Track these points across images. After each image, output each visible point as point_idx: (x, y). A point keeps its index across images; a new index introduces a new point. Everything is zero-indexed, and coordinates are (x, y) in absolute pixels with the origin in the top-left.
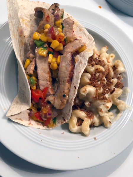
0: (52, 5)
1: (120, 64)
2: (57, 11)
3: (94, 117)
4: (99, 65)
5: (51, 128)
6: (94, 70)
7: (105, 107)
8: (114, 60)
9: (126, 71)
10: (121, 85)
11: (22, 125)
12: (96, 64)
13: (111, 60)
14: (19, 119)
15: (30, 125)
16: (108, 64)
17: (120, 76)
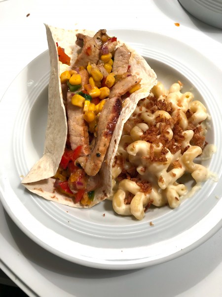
3: (153, 190)
4: (163, 110)
5: (87, 207)
6: (154, 119)
7: (171, 174)
8: (191, 101)
11: (42, 198)
12: (159, 109)
13: (185, 101)
14: (39, 190)
15: (54, 200)
16: (179, 108)
17: (200, 127)
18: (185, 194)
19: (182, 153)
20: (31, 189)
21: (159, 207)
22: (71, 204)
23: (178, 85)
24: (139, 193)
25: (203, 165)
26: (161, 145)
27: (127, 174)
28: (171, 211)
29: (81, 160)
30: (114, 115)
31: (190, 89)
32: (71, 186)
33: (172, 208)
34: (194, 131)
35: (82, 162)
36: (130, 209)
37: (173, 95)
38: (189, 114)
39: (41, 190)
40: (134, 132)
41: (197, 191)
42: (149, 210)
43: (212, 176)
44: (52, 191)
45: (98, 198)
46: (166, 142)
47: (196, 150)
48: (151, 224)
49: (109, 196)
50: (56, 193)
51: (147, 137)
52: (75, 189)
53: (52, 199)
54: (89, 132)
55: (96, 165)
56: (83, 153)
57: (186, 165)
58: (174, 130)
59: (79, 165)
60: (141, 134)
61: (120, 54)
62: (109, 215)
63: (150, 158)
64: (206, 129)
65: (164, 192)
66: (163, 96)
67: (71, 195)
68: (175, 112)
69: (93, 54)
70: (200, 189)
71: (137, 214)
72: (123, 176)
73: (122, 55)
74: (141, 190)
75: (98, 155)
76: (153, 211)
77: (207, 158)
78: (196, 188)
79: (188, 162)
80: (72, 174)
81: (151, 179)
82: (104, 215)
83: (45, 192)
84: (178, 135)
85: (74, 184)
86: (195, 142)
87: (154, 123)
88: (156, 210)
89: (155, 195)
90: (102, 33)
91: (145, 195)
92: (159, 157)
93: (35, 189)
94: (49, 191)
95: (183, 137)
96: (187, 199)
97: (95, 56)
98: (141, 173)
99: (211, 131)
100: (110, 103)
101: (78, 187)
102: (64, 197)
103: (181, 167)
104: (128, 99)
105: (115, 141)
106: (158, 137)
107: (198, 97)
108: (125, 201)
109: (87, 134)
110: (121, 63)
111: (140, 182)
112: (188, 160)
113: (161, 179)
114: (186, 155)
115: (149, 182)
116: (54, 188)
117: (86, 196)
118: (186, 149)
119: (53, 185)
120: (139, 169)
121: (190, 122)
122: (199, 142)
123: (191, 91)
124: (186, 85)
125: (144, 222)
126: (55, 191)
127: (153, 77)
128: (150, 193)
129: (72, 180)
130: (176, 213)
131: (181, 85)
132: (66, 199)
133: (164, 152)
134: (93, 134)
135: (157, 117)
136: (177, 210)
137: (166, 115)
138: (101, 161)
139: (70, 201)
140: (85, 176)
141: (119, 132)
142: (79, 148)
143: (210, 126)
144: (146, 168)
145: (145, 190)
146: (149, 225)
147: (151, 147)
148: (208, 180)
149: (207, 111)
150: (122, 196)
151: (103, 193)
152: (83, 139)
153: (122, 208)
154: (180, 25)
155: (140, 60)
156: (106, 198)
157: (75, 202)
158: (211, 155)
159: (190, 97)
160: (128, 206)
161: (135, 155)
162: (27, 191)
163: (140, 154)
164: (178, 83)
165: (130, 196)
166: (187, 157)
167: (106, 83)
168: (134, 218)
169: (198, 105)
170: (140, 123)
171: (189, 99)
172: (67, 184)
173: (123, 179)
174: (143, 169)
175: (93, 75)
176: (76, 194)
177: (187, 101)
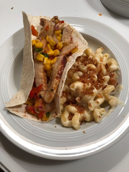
0: (53, 18)
3: (85, 112)
4: (92, 64)
5: (46, 122)
6: (86, 69)
7: (96, 102)
11: (18, 116)
12: (89, 63)
14: (16, 111)
15: (25, 117)
16: (101, 62)
17: (114, 74)
18: (105, 114)
19: (103, 89)
20: (11, 110)
21: (89, 122)
22: (36, 120)
23: (100, 49)
24: (77, 113)
25: (115, 97)
26: (90, 84)
27: (70, 102)
29: (42, 93)
30: (62, 66)
31: (108, 52)
32: (36, 109)
33: (97, 123)
34: (110, 76)
35: (42, 94)
36: (71, 123)
37: (98, 55)
38: (107, 66)
39: (18, 112)
40: (74, 76)
41: (112, 112)
42: (83, 123)
43: (121, 103)
44: (24, 112)
45: (52, 117)
46: (93, 82)
47: (111, 88)
48: (84, 132)
49: (58, 115)
50: (26, 113)
51: (82, 79)
52: (38, 111)
53: (24, 117)
54: (47, 77)
55: (51, 96)
56: (43, 89)
57: (105, 97)
58: (98, 76)
59: (40, 96)
60: (78, 78)
61: (66, 31)
62: (59, 127)
63: (84, 92)
64: (117, 75)
65: (92, 113)
66: (92, 56)
67: (36, 115)
68: (99, 65)
69: (50, 30)
70: (114, 111)
71: (76, 126)
72: (67, 103)
73: (67, 31)
74: (78, 112)
75: (52, 90)
76: (85, 124)
77: (118, 93)
78: (111, 110)
79: (107, 95)
80: (36, 102)
81: (84, 105)
82: (56, 127)
83: (20, 113)
84: (101, 79)
85: (37, 107)
86: (110, 83)
87: (86, 71)
88: (87, 124)
89: (87, 114)
90: (56, 18)
91: (81, 115)
92: (89, 92)
93: (13, 111)
94: (22, 112)
95: (103, 80)
97: (51, 32)
98: (78, 101)
99: (120, 77)
100: (60, 59)
101: (40, 109)
102: (32, 116)
103: (102, 98)
104: (70, 57)
105: (63, 81)
106: (89, 79)
107: (112, 56)
108: (68, 118)
109: (46, 78)
110: (67, 36)
111: (78, 106)
112: (107, 93)
113: (90, 105)
114: (106, 90)
115: (83, 106)
116: (25, 110)
117: (45, 115)
118: (105, 87)
120: (77, 99)
121: (107, 71)
122: (113, 83)
123: (108, 53)
124: (105, 49)
125: (80, 131)
126: (26, 112)
127: (86, 44)
128: (83, 113)
129: (36, 106)
130: (100, 125)
131: (102, 49)
132: (33, 117)
133: (92, 89)
134: (49, 78)
135: (88, 68)
136: (100, 124)
137: (93, 67)
138: (54, 94)
139: (35, 118)
140: (44, 103)
141: (65, 76)
142: (41, 86)
143: (119, 73)
144: (81, 98)
145: (81, 111)
146: (83, 133)
147: (84, 86)
148: (119, 106)
150: (66, 115)
151: (55, 113)
152: (43, 80)
153: (67, 122)
154: (102, 15)
155: (78, 35)
156: (57, 116)
157: (38, 119)
159: (108, 56)
160: (70, 121)
161: (74, 90)
162: (9, 112)
163: (77, 89)
164: (100, 48)
165: (71, 115)
166: (106, 92)
167: (57, 47)
168: (74, 128)
169: (113, 61)
170: (78, 71)
171: (107, 58)
172: (33, 108)
173: (68, 105)
174: (79, 99)
175: (50, 42)
176: (39, 114)
177: (106, 59)
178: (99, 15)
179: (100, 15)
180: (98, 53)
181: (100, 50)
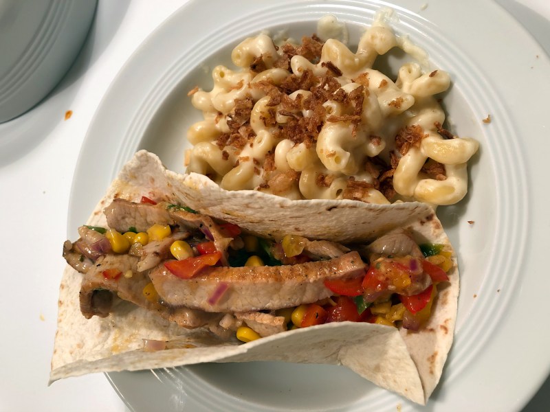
0: (68, 262)
1: (246, 48)
2: (87, 249)
3: (416, 124)
4: (250, 114)
5: (455, 259)
6: (267, 130)
7: (382, 91)
8: (232, 67)
9: (265, 29)
10: (311, 45)
11: (450, 354)
12: (248, 123)
13: (231, 78)
14: (432, 363)
15: (450, 326)
16: (245, 86)
17: (283, 47)
18: (418, 66)
19: (340, 74)
22: (453, 291)
23: (195, 96)
24: (422, 151)
25: (359, 41)
28: (456, 86)
31: (206, 72)
32: (418, 287)
33: (451, 85)
34: (290, 57)
36: (457, 166)
38: (257, 65)
39: (432, 358)
41: (412, 42)
43: (382, 18)
44: (431, 334)
45: (436, 236)
47: (333, 51)
48: (487, 121)
50: (432, 326)
52: (423, 279)
53: (450, 332)
57: (362, 65)
58: (289, 92)
62: (470, 213)
63: (355, 122)
64: (285, 40)
65: (419, 105)
67: (435, 288)
68: (253, 92)
69: (116, 265)
70: (408, 38)
71: (469, 148)
74: (417, 145)
77: (345, 33)
78: (407, 46)
79: (356, 60)
81: (393, 128)
82: (471, 223)
83: (436, 349)
84: (302, 82)
85: (415, 279)
86: (313, 54)
87: (276, 130)
89: (424, 119)
90: (70, 251)
91: (427, 136)
92: (354, 106)
93: (432, 372)
94: (434, 342)
95: (306, 74)
96: (431, 59)
97: (121, 262)
98: (383, 146)
99: (292, 30)
101: (420, 270)
103: (366, 75)
107: (224, 57)
108: (441, 179)
111: (397, 151)
112: (353, 60)
113: (396, 104)
114: (343, 62)
115: (397, 133)
116: (421, 332)
117: (435, 260)
118: (330, 66)
119: (414, 336)
120: (374, 149)
121: (275, 65)
122: (313, 49)
123: (210, 72)
124: (198, 79)
125: (485, 136)
126: (429, 327)
128: (421, 129)
129: (407, 282)
130: (459, 77)
131: (197, 91)
132: (444, 303)
133: (343, 99)
135: (265, 123)
136: (454, 76)
137: (261, 105)
139: (446, 294)
143: (281, 32)
144: (371, 137)
146: (491, 126)
147: (333, 120)
148: (391, 25)
149: (254, 36)
153: (455, 182)
154: (70, 109)
157: (449, 285)
158: (339, 25)
159: (223, 69)
160: (450, 172)
161: (348, 155)
163: (345, 144)
164: (191, 96)
165: (430, 169)
166: (347, 62)
168: (474, 159)
169: (241, 50)
170: (273, 160)
171: (226, 71)
172: (414, 297)
174: (374, 140)
176: (433, 279)
177: (231, 74)
178: (69, 120)
179: (69, 114)
180: (210, 101)
181: (199, 98)
